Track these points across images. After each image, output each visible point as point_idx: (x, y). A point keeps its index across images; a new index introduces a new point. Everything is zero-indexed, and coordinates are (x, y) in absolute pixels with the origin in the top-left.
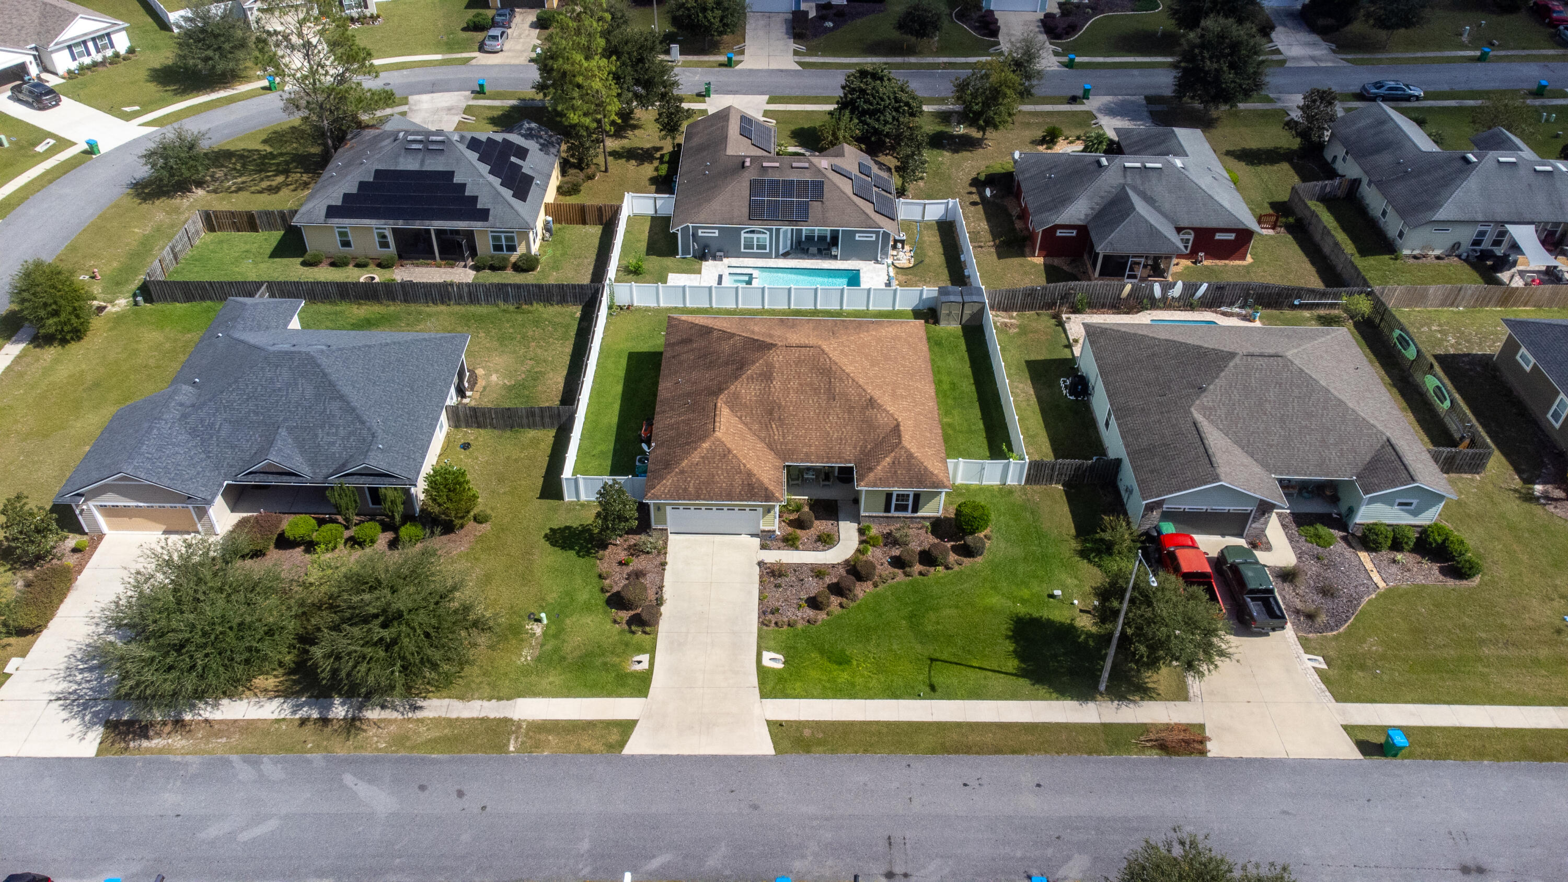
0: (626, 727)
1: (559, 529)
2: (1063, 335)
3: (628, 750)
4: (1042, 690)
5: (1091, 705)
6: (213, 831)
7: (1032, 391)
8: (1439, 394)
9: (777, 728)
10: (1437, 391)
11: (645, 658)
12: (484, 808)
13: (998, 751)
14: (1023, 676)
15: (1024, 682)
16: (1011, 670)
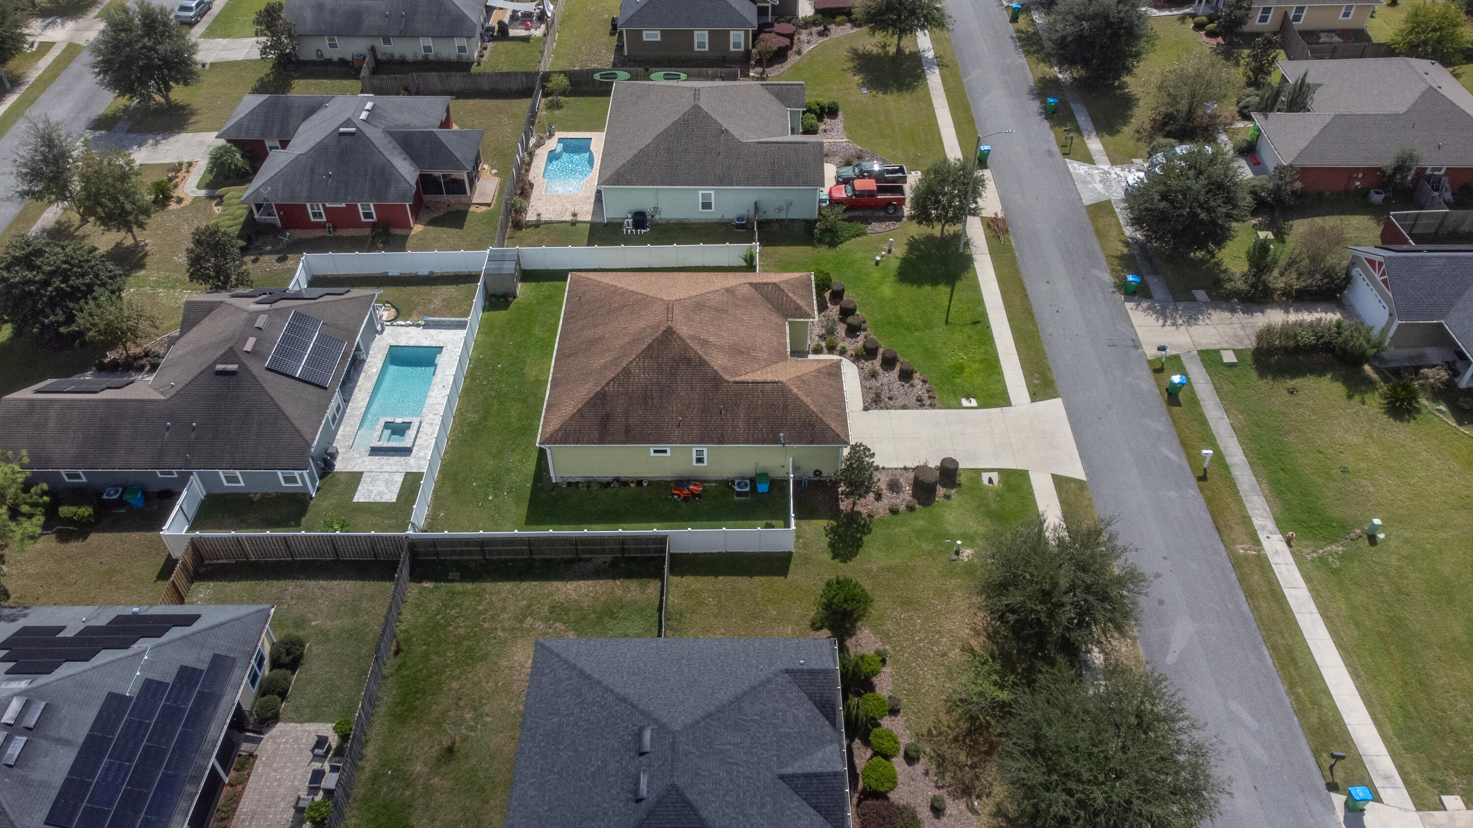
0: (1060, 482)
1: (832, 552)
3: (1082, 478)
4: (966, 277)
6: (1259, 752)
8: (670, 77)
9: (1040, 397)
11: (985, 477)
12: (1165, 558)
14: (954, 285)
15: (960, 285)
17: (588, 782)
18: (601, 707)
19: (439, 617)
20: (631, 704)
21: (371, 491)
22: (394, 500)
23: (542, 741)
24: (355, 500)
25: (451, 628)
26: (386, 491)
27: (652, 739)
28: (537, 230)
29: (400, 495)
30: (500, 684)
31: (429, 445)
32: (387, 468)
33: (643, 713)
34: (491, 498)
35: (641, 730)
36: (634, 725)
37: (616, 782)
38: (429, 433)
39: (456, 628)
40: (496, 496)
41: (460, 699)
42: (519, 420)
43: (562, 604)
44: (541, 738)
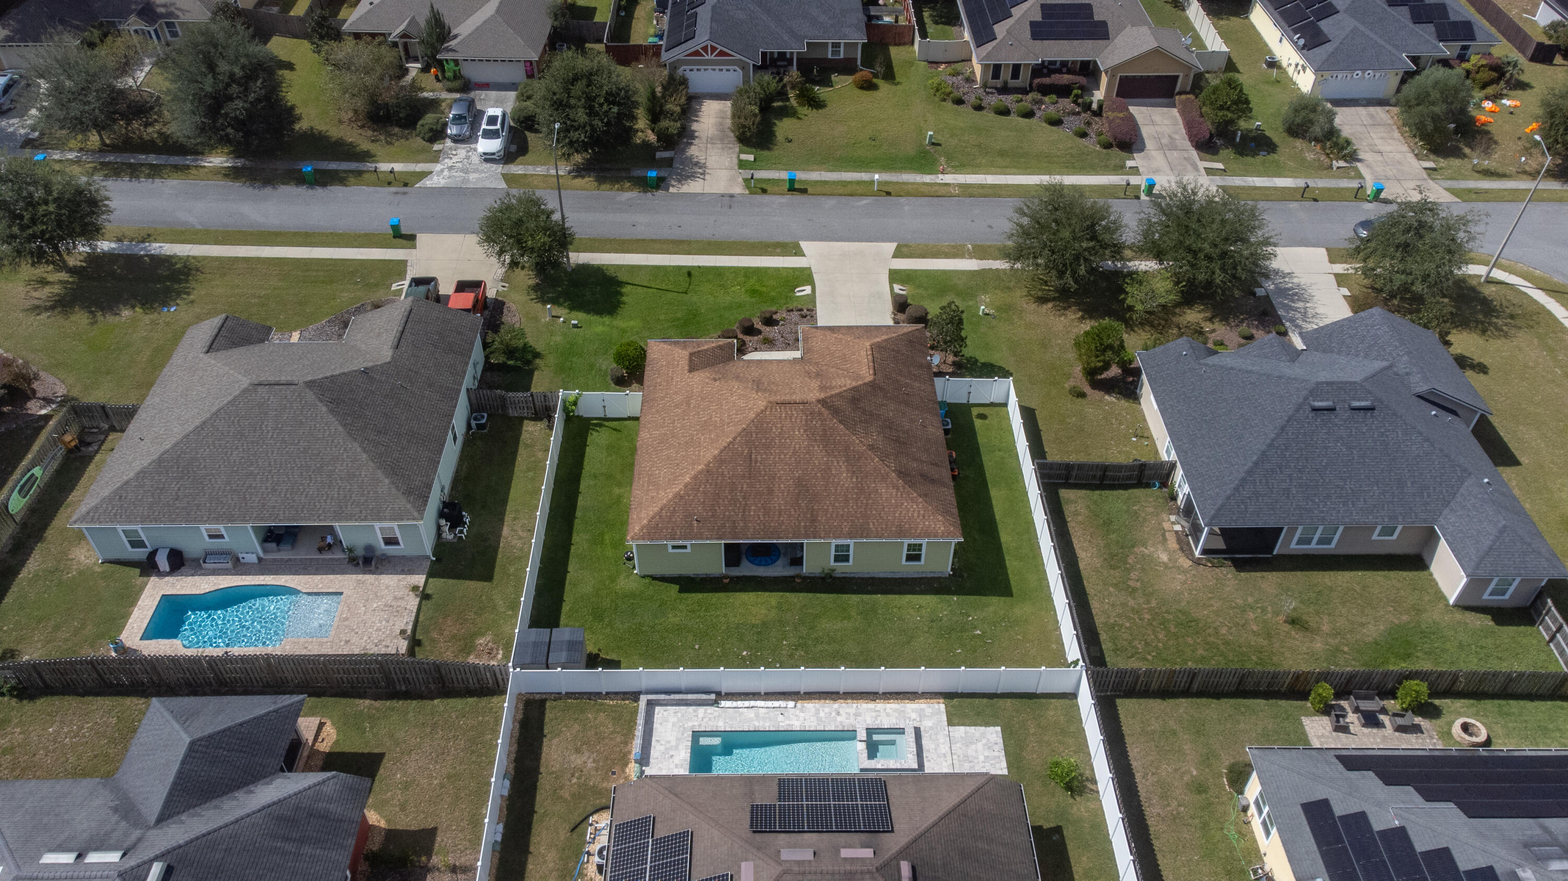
0: (898, 254)
2: (421, 618)
3: (895, 245)
4: (611, 273)
5: (581, 262)
7: (506, 531)
8: (26, 489)
9: (799, 253)
10: (23, 493)
13: (653, 240)
14: (622, 282)
15: (622, 277)
16: (629, 287)
17: (1355, 452)
18: (1286, 449)
19: (1149, 657)
20: (1288, 421)
21: (986, 757)
22: (999, 729)
23: (1313, 501)
24: (1005, 772)
25: (1160, 645)
26: (984, 741)
27: (1321, 401)
28: (426, 642)
29: (987, 724)
30: (1210, 595)
31: (896, 710)
32: (945, 749)
33: (1297, 411)
34: (978, 632)
35: (1315, 410)
36: (1307, 417)
37: (1356, 428)
38: (874, 714)
39: (1159, 641)
40: (975, 628)
41: (1238, 624)
42: (849, 618)
43: (1105, 559)
44: (1310, 503)
